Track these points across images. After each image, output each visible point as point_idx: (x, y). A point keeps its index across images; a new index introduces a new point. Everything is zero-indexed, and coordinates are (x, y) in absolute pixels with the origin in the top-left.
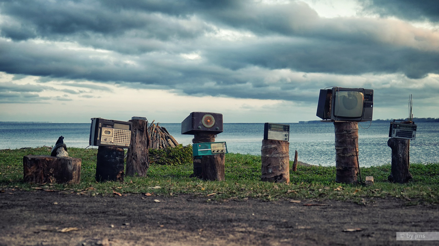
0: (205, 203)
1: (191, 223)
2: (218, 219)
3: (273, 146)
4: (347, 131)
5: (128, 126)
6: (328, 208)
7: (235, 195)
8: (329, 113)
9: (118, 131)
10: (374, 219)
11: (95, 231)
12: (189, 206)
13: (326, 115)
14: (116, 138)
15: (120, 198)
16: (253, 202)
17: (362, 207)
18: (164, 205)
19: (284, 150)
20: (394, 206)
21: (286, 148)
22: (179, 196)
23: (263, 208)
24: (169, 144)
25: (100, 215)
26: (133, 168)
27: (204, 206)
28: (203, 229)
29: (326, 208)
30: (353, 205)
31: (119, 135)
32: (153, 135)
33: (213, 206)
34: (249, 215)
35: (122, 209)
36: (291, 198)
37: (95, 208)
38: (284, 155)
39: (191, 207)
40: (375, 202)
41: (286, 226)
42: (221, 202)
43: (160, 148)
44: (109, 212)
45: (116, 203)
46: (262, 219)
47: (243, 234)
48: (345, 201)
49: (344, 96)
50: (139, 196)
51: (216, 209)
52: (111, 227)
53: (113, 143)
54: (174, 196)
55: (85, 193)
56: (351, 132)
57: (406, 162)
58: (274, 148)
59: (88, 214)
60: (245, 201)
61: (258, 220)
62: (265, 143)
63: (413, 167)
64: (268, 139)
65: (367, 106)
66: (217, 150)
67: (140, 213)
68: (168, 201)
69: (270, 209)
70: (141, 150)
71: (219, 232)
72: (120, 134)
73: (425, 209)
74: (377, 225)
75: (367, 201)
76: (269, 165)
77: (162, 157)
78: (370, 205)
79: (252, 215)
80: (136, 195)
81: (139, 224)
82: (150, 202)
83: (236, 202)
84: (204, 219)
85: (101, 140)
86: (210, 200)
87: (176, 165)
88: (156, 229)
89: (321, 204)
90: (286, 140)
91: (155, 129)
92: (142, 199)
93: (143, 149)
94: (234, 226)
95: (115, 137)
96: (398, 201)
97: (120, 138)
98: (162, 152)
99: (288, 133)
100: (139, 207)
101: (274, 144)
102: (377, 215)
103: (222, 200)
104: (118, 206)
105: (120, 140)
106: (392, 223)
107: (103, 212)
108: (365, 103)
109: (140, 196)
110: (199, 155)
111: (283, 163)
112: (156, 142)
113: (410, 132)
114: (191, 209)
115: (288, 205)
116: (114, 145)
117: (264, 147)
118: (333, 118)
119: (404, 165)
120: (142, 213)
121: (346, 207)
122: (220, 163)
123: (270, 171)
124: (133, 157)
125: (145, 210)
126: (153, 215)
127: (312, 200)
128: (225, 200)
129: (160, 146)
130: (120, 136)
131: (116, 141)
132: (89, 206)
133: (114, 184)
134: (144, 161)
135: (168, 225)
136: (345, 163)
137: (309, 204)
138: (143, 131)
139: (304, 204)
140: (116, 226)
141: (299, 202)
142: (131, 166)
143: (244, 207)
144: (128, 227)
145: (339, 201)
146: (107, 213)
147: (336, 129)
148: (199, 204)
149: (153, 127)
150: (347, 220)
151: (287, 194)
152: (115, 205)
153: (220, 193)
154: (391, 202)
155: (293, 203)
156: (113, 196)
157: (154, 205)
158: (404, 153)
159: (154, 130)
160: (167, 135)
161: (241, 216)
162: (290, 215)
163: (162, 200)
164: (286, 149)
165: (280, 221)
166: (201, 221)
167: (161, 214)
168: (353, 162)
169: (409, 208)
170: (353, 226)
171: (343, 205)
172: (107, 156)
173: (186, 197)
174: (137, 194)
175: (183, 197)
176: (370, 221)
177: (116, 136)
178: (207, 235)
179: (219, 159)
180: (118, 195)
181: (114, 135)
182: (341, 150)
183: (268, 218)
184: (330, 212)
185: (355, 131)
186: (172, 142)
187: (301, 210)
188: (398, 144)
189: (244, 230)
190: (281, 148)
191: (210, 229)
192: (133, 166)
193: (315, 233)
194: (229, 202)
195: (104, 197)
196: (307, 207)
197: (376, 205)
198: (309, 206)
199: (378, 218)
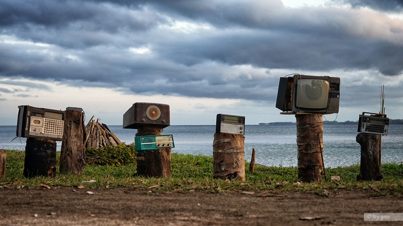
0: (145, 195)
1: (126, 213)
2: (158, 209)
3: (226, 140)
4: (310, 124)
5: (61, 116)
6: (284, 199)
7: (180, 188)
8: (289, 104)
9: (49, 121)
10: (336, 208)
11: (16, 220)
12: (126, 198)
13: (287, 106)
14: (47, 128)
15: (48, 191)
16: (200, 194)
17: (323, 198)
18: (98, 197)
19: (239, 145)
20: (360, 196)
21: (241, 142)
22: (116, 189)
23: (211, 199)
24: (110, 142)
25: (24, 206)
26: (67, 166)
27: (143, 198)
28: (140, 218)
29: (283, 199)
30: (313, 196)
31: (50, 125)
32: (92, 132)
33: (154, 197)
34: (194, 206)
35: (50, 200)
36: (243, 190)
37: (18, 200)
38: (239, 151)
39: (128, 198)
40: (338, 193)
41: (236, 214)
42: (163, 193)
43: (100, 147)
44: (34, 203)
45: (43, 195)
46: (209, 209)
47: (185, 222)
48: (304, 192)
49: (307, 85)
50: (70, 189)
51: (157, 200)
52: (34, 216)
53: (43, 134)
54: (110, 189)
55: (9, 186)
56: (315, 126)
57: (377, 161)
58: (227, 142)
59: (10, 205)
60: (191, 192)
61: (204, 210)
62: (217, 137)
63: (385, 167)
64: (221, 132)
65: (333, 96)
66: (162, 144)
67: (69, 204)
68: (103, 193)
69: (219, 200)
70: (77, 145)
71: (158, 221)
72: (52, 124)
73: (395, 200)
74: (340, 213)
75: (330, 192)
76: (222, 162)
77: (103, 157)
78: (333, 196)
79: (197, 205)
80: (67, 188)
81: (67, 214)
82: (82, 194)
83: (180, 194)
84: (143, 209)
85: (30, 131)
86: (151, 191)
87: (118, 165)
88: (86, 218)
89: (277, 195)
90: (242, 134)
91: (95, 126)
92: (73, 191)
93: (79, 144)
94: (175, 215)
95: (45, 128)
96: (366, 192)
97: (51, 129)
98: (102, 152)
99: (243, 126)
100: (69, 198)
101: (228, 138)
102: (341, 204)
103: (165, 192)
104: (45, 198)
105: (51, 131)
106: (357, 212)
107: (27, 204)
108: (330, 93)
109: (72, 189)
110: (142, 149)
111: (238, 159)
112: (96, 140)
113: (382, 126)
114: (128, 200)
115: (239, 196)
116: (45, 137)
117: (216, 141)
118: (294, 109)
119: (374, 163)
120: (71, 204)
121: (305, 198)
122: (165, 158)
123: (223, 169)
124: (67, 153)
125: (76, 201)
126: (84, 205)
127: (267, 192)
128: (168, 192)
129: (100, 145)
130: (52, 127)
131: (47, 132)
132: (11, 198)
133: (44, 179)
134: (80, 157)
135: (100, 214)
136: (308, 160)
137: (263, 195)
138: (79, 124)
139: (258, 195)
140: (40, 216)
141: (252, 193)
142: (65, 164)
143: (188, 198)
144: (53, 216)
145: (298, 193)
146: (32, 204)
147: (298, 122)
148: (138, 196)
149: (92, 124)
150: (305, 209)
151: (239, 186)
152: (42, 197)
153: (163, 186)
154: (357, 193)
155: (246, 194)
156: (40, 189)
157: (87, 197)
158: (374, 149)
159: (93, 127)
160: (108, 132)
161: (185, 206)
162: (241, 205)
163: (96, 192)
164: (241, 144)
165: (229, 211)
166: (138, 211)
167: (93, 205)
168: (317, 160)
169: (378, 198)
170: (312, 215)
171: (303, 196)
172: (36, 149)
173: (124, 189)
174: (68, 186)
175: (121, 190)
176: (332, 210)
177: (47, 126)
178: (144, 223)
179: (165, 153)
180: (46, 188)
181: (44, 125)
182: (304, 146)
183: (215, 208)
184: (286, 203)
185: (319, 124)
186: (113, 140)
187: (254, 200)
188: (368, 140)
189: (186, 218)
190: (235, 143)
191: (148, 218)
192: (67, 163)
193: (268, 221)
194: (172, 194)
195: (30, 190)
196: (261, 198)
197: (340, 196)
198: (263, 197)
199: (342, 207)
